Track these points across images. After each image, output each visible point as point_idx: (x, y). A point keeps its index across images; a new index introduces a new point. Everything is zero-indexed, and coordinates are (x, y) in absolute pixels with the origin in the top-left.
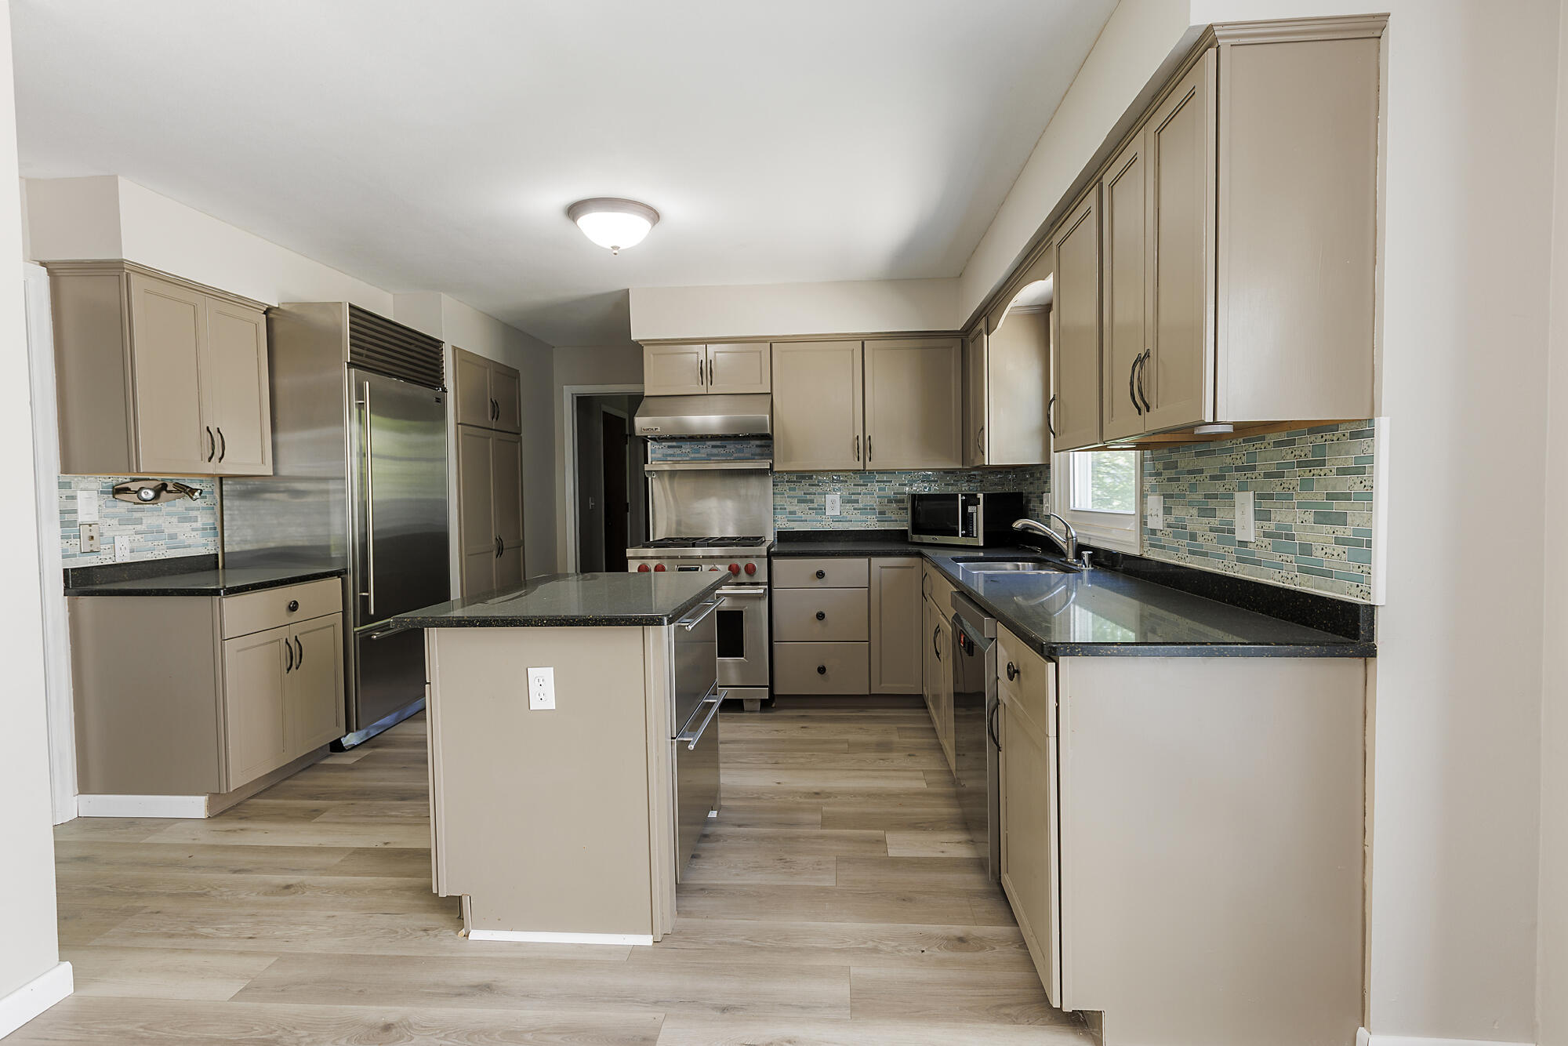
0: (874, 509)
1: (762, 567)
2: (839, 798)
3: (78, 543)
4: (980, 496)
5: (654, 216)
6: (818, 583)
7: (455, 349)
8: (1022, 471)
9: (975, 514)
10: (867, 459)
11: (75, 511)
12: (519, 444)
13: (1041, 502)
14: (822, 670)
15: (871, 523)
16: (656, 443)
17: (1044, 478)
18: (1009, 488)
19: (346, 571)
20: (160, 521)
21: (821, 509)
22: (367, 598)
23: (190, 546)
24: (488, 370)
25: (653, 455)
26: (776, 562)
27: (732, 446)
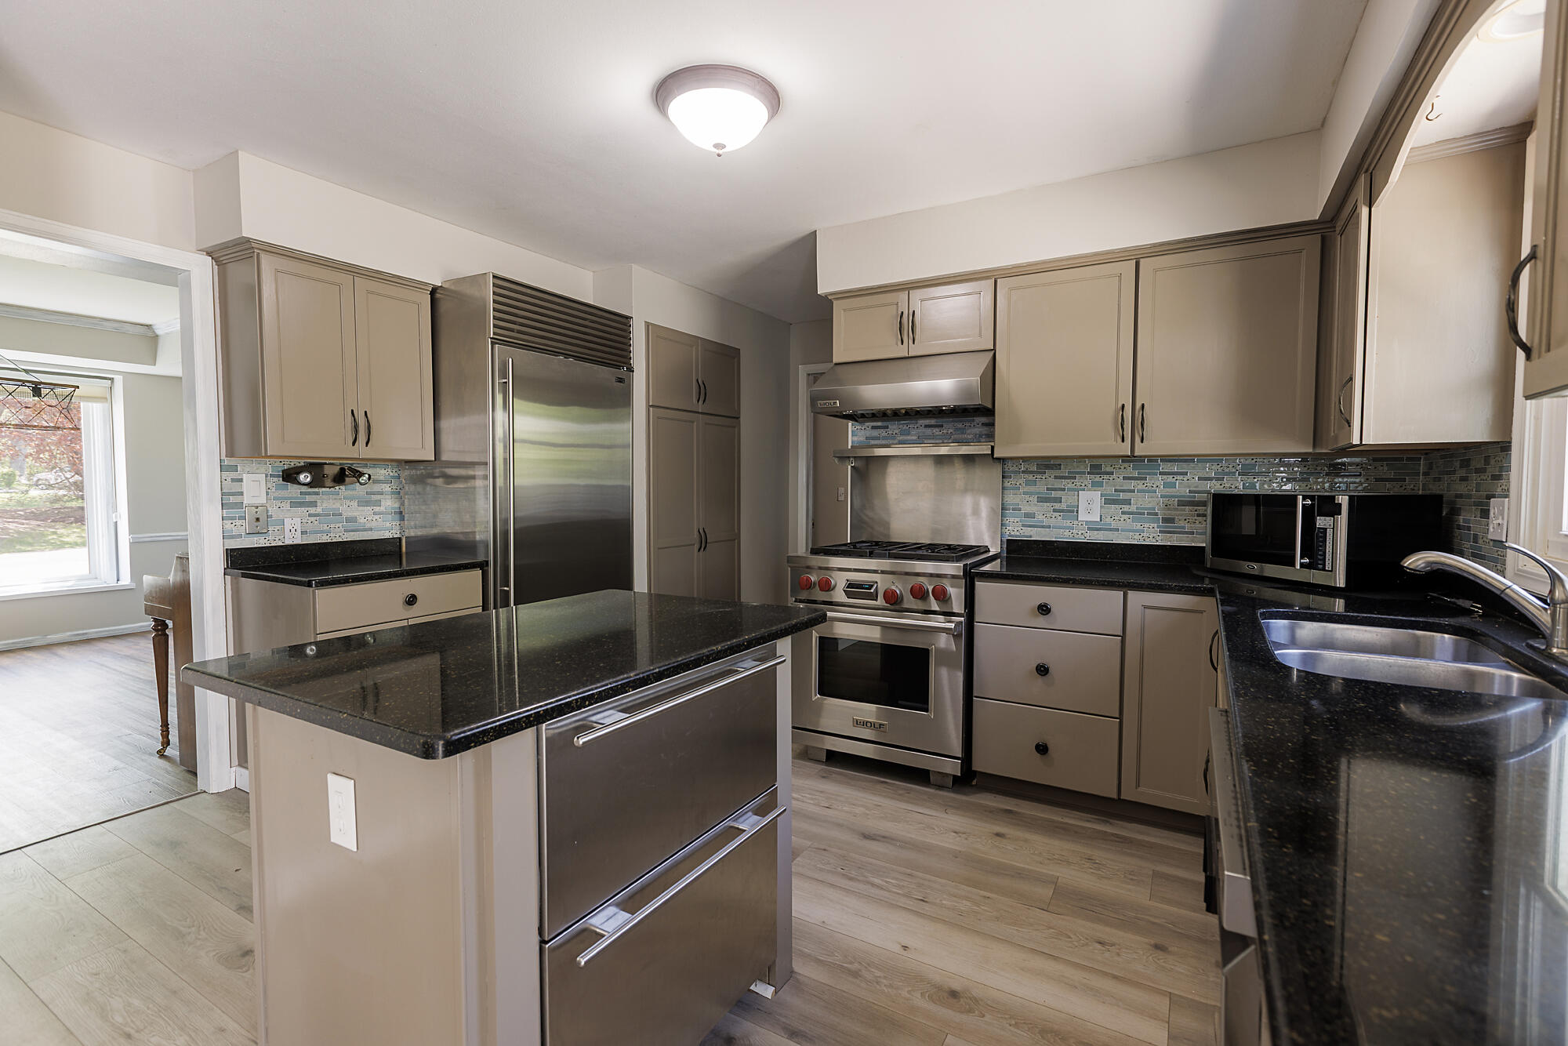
0: (1156, 514)
1: (956, 594)
2: (988, 1018)
3: (244, 524)
4: (1343, 500)
5: (772, 96)
6: (1041, 621)
7: (648, 325)
8: (1443, 457)
9: (1329, 532)
10: (1138, 439)
11: (242, 494)
12: (736, 429)
13: (1485, 514)
14: (1042, 749)
15: (1149, 534)
16: (856, 423)
17: (1492, 470)
18: (1418, 486)
19: (487, 563)
20: (337, 505)
21: (1072, 512)
22: (508, 593)
23: (371, 529)
24: (694, 349)
25: (855, 439)
26: (979, 585)
27: (951, 425)
